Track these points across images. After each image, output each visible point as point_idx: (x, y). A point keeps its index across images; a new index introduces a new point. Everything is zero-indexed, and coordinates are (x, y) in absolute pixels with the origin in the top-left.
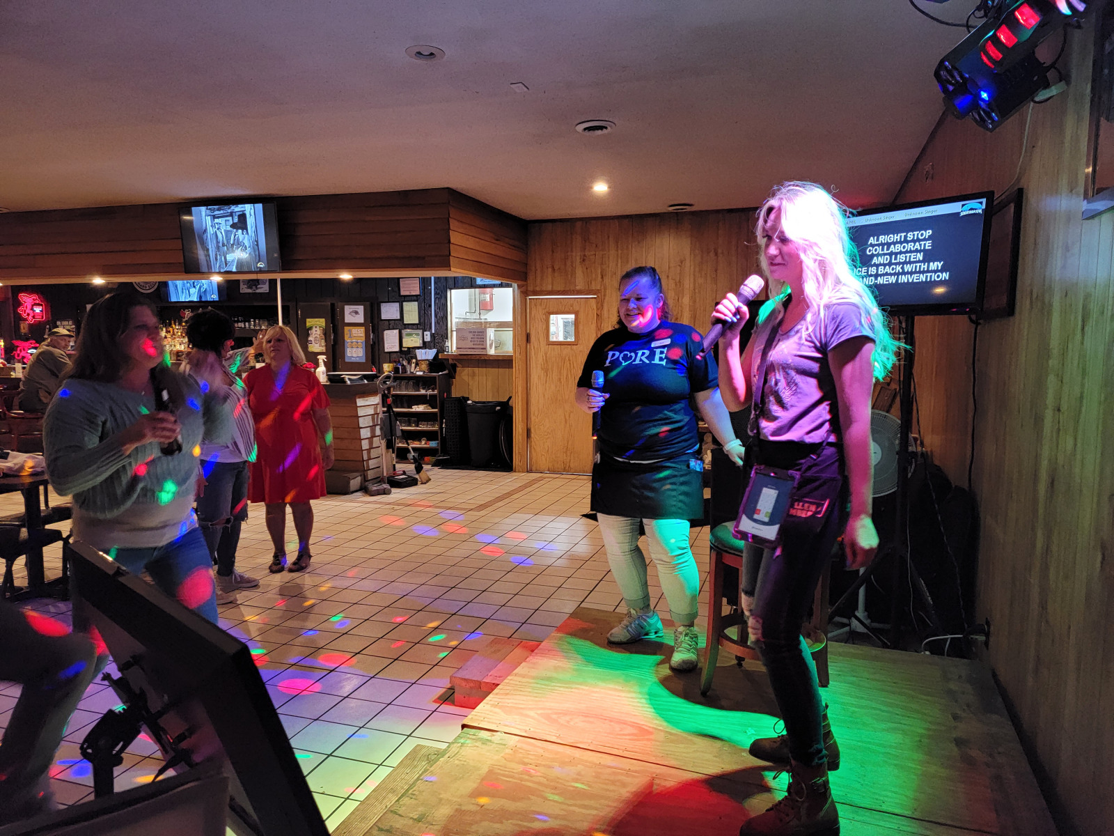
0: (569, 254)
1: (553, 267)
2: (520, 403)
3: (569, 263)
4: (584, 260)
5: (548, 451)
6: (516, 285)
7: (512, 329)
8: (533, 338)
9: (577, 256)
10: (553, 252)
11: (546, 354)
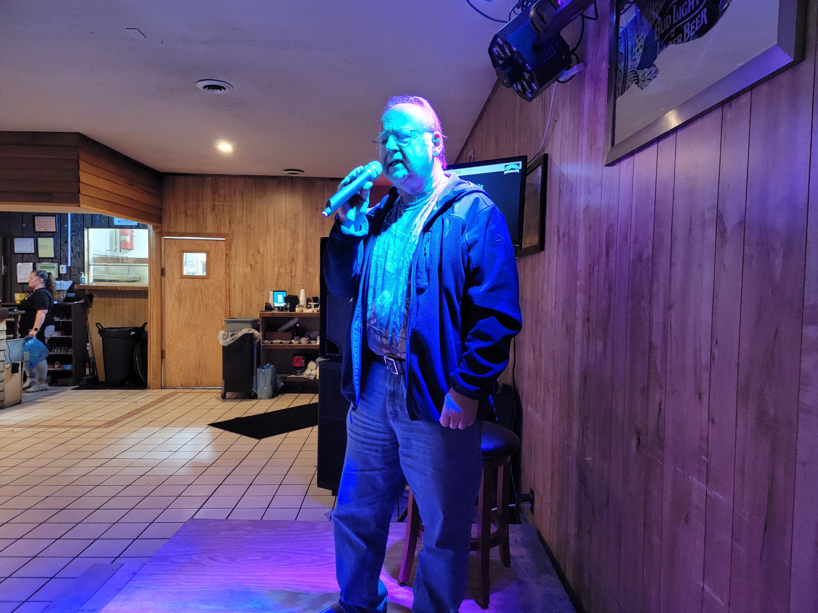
0: (200, 203)
1: (186, 213)
2: (155, 329)
3: (200, 211)
4: (214, 209)
5: (181, 369)
6: (151, 227)
7: (148, 265)
8: (167, 272)
9: (208, 205)
10: (186, 201)
11: (180, 286)
